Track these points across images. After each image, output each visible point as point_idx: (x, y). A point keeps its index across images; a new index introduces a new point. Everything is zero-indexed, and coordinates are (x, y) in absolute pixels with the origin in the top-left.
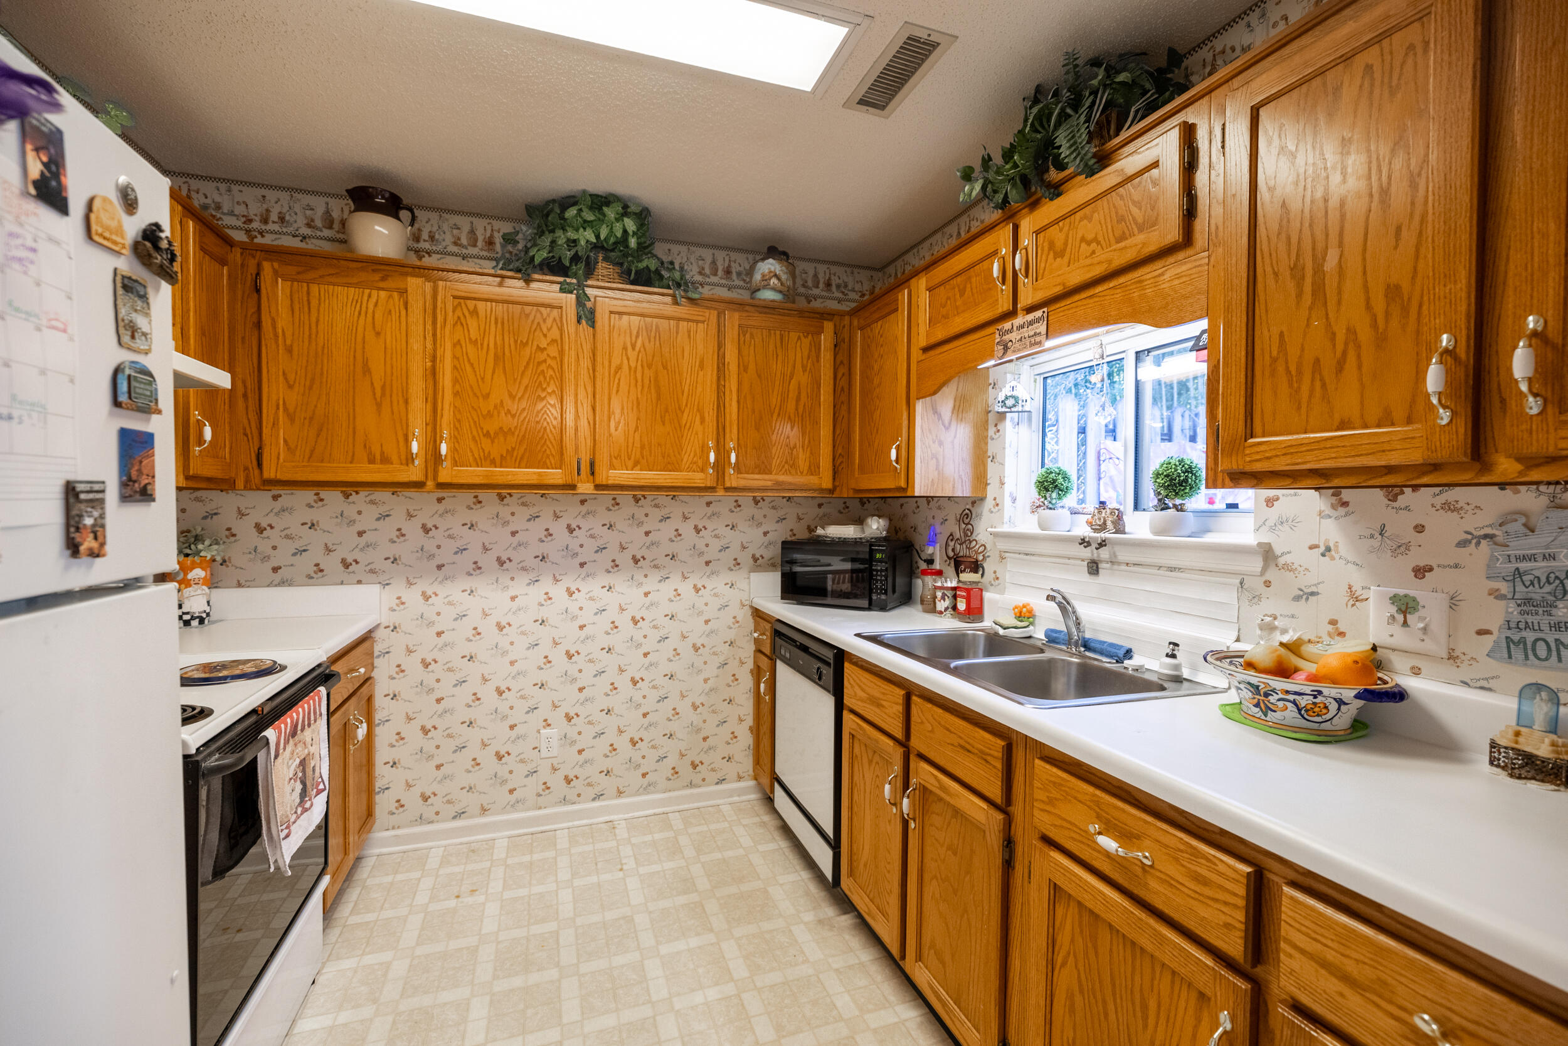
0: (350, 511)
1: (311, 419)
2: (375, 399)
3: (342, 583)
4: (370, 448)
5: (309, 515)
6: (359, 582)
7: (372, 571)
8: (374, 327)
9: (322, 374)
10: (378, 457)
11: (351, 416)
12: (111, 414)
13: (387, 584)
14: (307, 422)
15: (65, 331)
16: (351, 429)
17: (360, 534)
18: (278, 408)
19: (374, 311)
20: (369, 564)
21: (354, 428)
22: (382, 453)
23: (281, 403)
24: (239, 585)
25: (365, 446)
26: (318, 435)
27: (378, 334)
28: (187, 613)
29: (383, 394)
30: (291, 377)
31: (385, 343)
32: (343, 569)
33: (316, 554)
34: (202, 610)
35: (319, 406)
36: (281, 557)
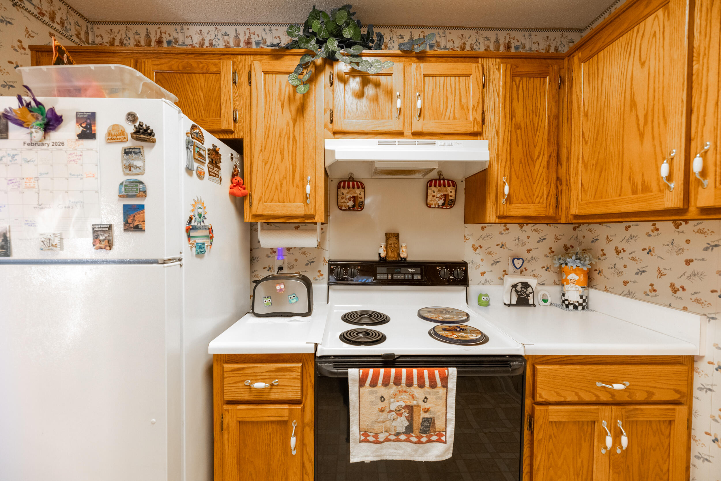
0: (680, 240)
1: (596, 163)
2: (639, 130)
3: (670, 306)
4: (633, 179)
5: (647, 243)
6: (685, 309)
7: (698, 301)
8: (640, 60)
9: (603, 124)
10: (640, 187)
11: (621, 152)
12: (119, 200)
13: (713, 318)
14: (594, 167)
15: (94, 177)
16: (620, 166)
17: (688, 262)
18: (578, 162)
19: (641, 44)
20: (695, 293)
21: (622, 164)
22: (643, 182)
23: (581, 156)
24: (606, 290)
25: (630, 179)
26: (600, 176)
27: (643, 64)
28: (567, 300)
29: (646, 123)
30: (586, 135)
31: (649, 70)
32: (671, 293)
33: (651, 276)
34: (576, 300)
35: (601, 151)
36: (629, 275)
